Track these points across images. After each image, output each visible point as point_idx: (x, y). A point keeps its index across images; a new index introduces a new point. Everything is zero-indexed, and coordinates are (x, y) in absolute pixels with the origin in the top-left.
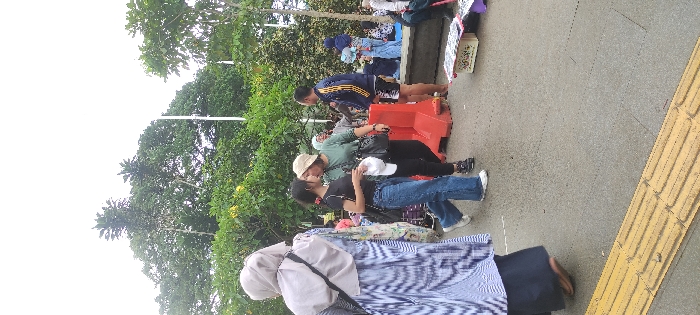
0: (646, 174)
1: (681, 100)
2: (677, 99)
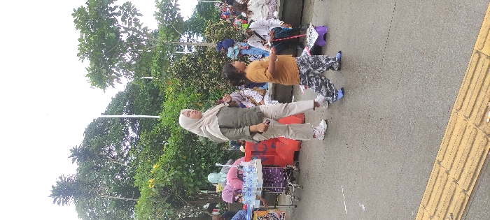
0: (439, 157)
1: (459, 107)
2: (457, 106)
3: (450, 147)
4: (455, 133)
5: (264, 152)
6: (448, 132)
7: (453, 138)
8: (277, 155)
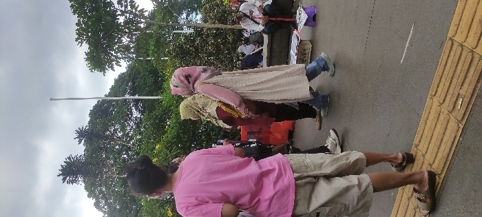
0: (416, 141)
1: (434, 93)
2: (432, 92)
3: (426, 132)
4: (431, 118)
5: (259, 132)
6: (424, 116)
7: (429, 123)
8: (272, 134)
